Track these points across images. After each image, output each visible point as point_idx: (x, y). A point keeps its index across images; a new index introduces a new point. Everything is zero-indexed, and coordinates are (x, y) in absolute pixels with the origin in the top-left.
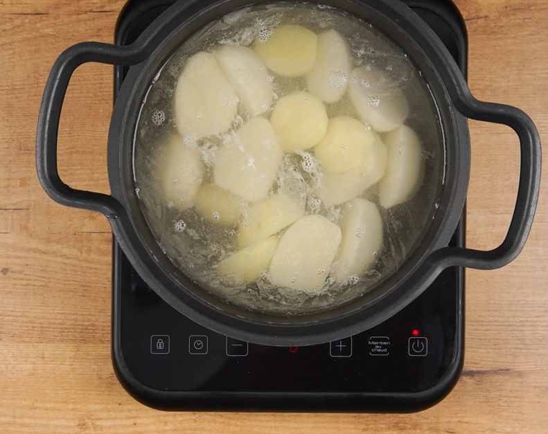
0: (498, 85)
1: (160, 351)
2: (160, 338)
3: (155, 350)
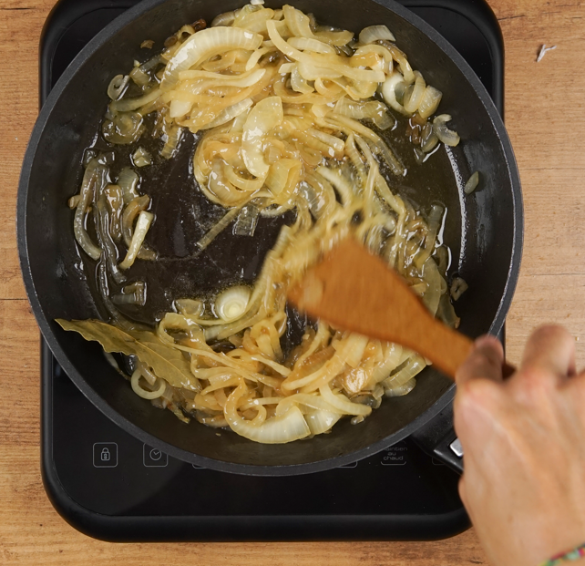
0: (538, 105)
1: (105, 463)
2: (105, 446)
3: (99, 462)
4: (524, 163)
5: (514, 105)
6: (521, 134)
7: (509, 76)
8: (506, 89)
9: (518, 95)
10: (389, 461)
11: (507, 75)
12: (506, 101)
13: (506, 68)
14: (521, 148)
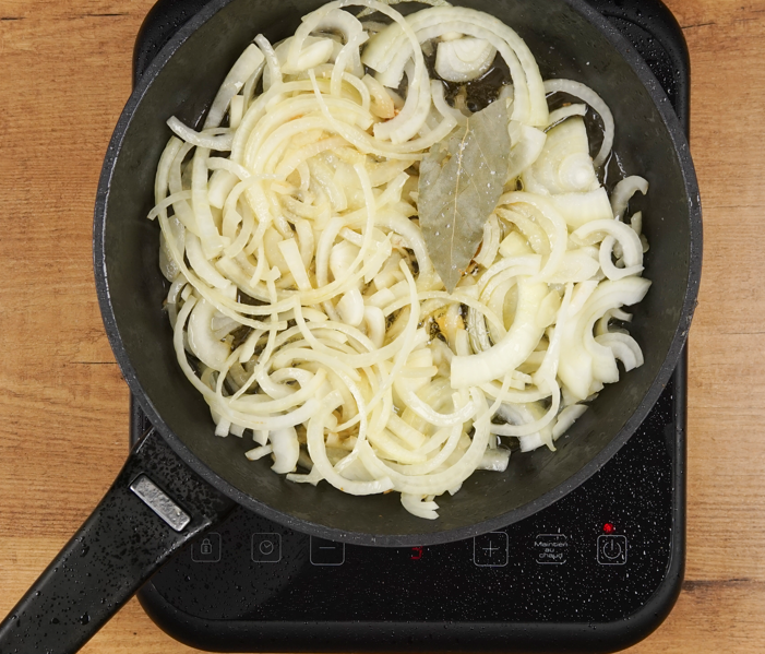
0: (731, 130)
1: (206, 557)
4: (714, 200)
5: (702, 130)
6: (710, 165)
7: (696, 95)
8: (692, 112)
9: (707, 118)
10: (546, 559)
11: (694, 95)
12: (692, 125)
13: (692, 86)
14: (710, 182)
